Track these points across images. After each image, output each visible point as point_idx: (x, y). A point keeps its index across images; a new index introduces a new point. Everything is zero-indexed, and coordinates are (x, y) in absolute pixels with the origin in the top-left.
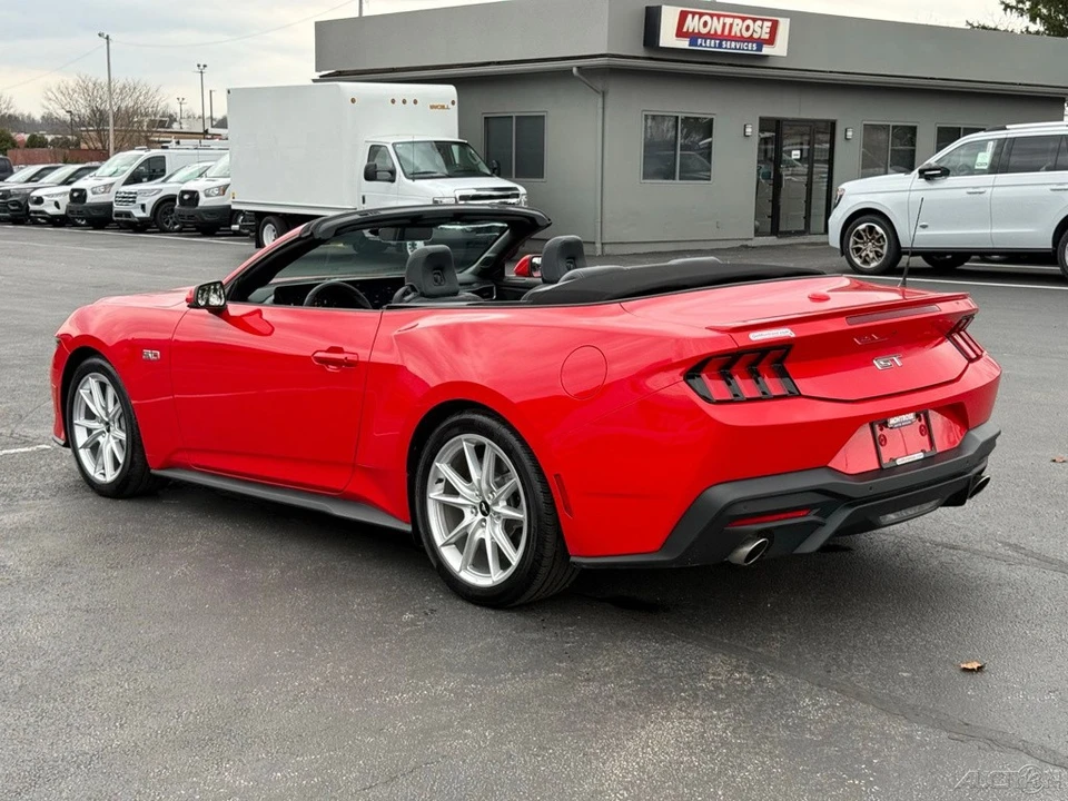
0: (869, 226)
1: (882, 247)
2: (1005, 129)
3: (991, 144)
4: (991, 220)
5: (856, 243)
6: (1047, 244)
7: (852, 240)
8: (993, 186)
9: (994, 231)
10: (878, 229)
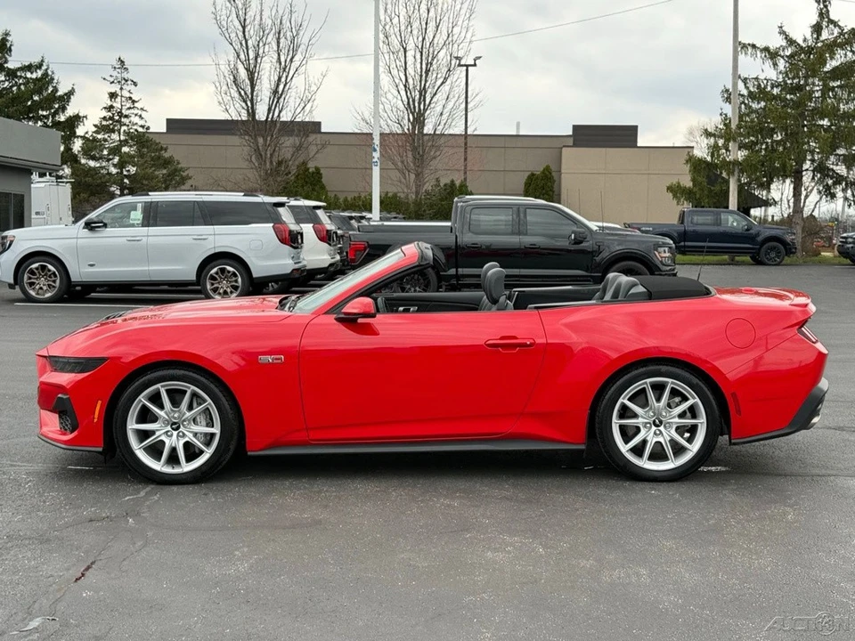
0: (41, 265)
1: (54, 282)
2: (148, 195)
3: (139, 206)
4: (148, 261)
5: (30, 278)
6: (193, 277)
7: (26, 276)
8: (148, 236)
9: (151, 268)
10: (50, 267)
